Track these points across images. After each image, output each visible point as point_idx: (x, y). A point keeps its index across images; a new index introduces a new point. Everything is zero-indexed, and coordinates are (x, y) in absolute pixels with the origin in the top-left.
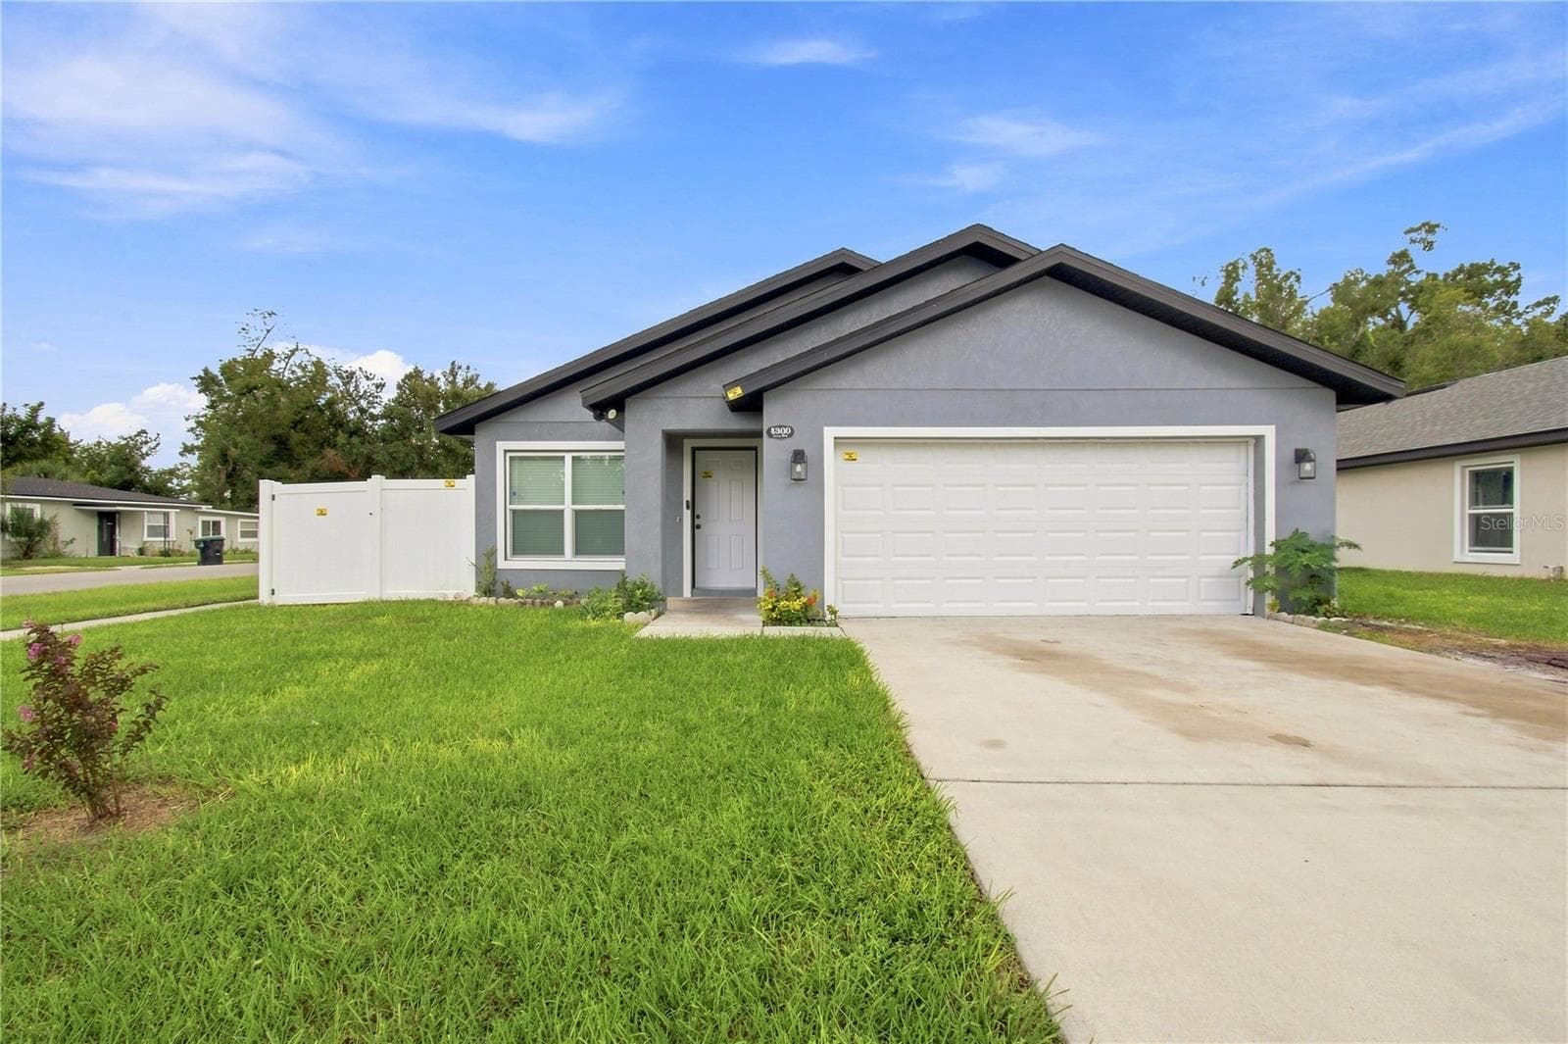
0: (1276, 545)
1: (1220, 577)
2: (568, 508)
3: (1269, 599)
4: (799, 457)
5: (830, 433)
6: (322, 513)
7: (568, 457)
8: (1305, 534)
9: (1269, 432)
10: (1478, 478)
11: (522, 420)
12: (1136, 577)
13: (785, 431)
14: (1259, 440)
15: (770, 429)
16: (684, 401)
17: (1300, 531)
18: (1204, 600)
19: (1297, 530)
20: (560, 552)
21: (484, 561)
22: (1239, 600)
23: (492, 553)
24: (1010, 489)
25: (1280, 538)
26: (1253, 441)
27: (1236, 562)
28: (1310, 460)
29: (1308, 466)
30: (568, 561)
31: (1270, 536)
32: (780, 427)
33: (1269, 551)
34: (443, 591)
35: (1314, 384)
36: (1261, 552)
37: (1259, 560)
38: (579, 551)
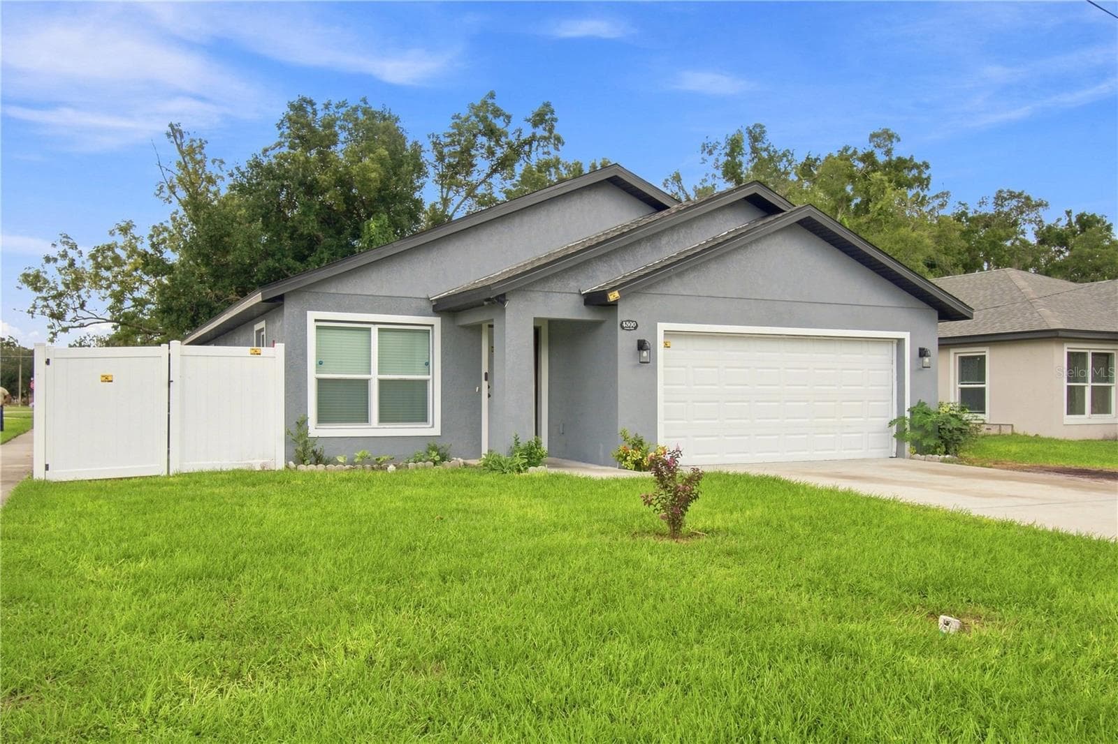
0: (912, 411)
1: (878, 432)
2: (374, 378)
3: (907, 446)
4: (642, 346)
5: (662, 327)
6: (107, 379)
7: (375, 329)
8: (924, 403)
9: (906, 336)
10: (964, 361)
11: (333, 291)
12: (835, 433)
13: (632, 324)
14: (900, 341)
15: (622, 323)
16: (551, 294)
17: (922, 401)
18: (872, 448)
19: (920, 400)
20: (365, 418)
21: (294, 430)
22: (888, 448)
23: (302, 423)
24: (765, 370)
25: (912, 406)
26: (896, 341)
27: (890, 423)
28: (928, 356)
29: (927, 360)
30: (374, 428)
31: (908, 406)
32: (629, 321)
33: (907, 415)
34: (250, 462)
35: (928, 307)
36: (902, 415)
37: (900, 420)
38: (382, 419)
